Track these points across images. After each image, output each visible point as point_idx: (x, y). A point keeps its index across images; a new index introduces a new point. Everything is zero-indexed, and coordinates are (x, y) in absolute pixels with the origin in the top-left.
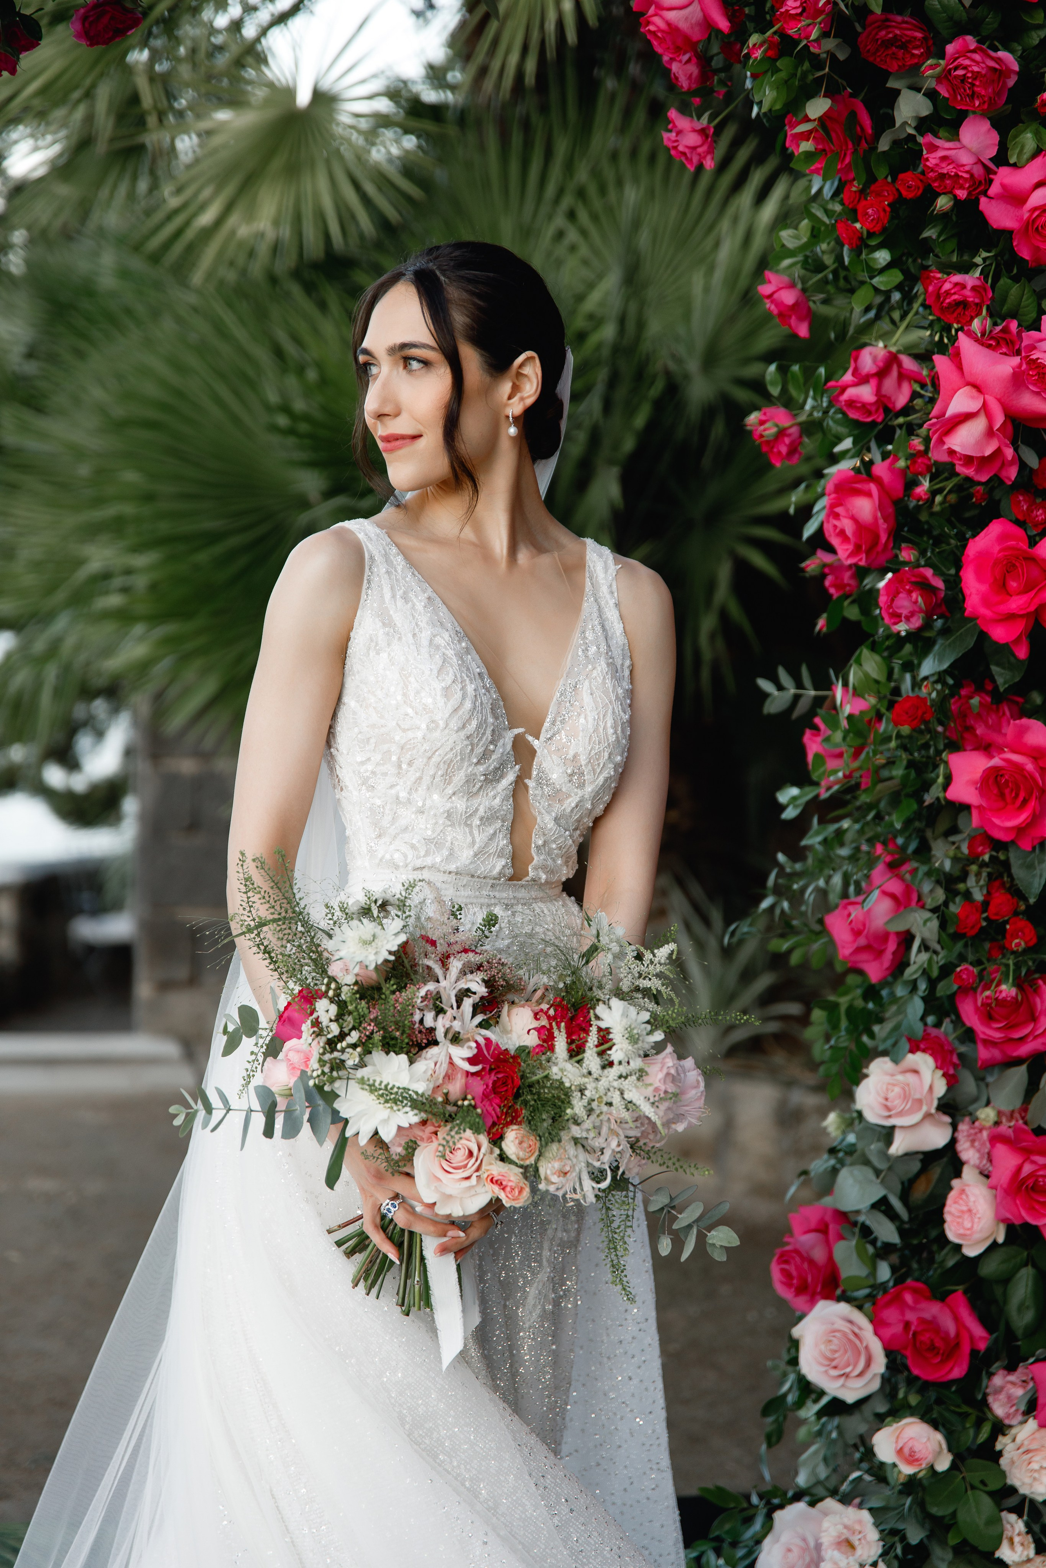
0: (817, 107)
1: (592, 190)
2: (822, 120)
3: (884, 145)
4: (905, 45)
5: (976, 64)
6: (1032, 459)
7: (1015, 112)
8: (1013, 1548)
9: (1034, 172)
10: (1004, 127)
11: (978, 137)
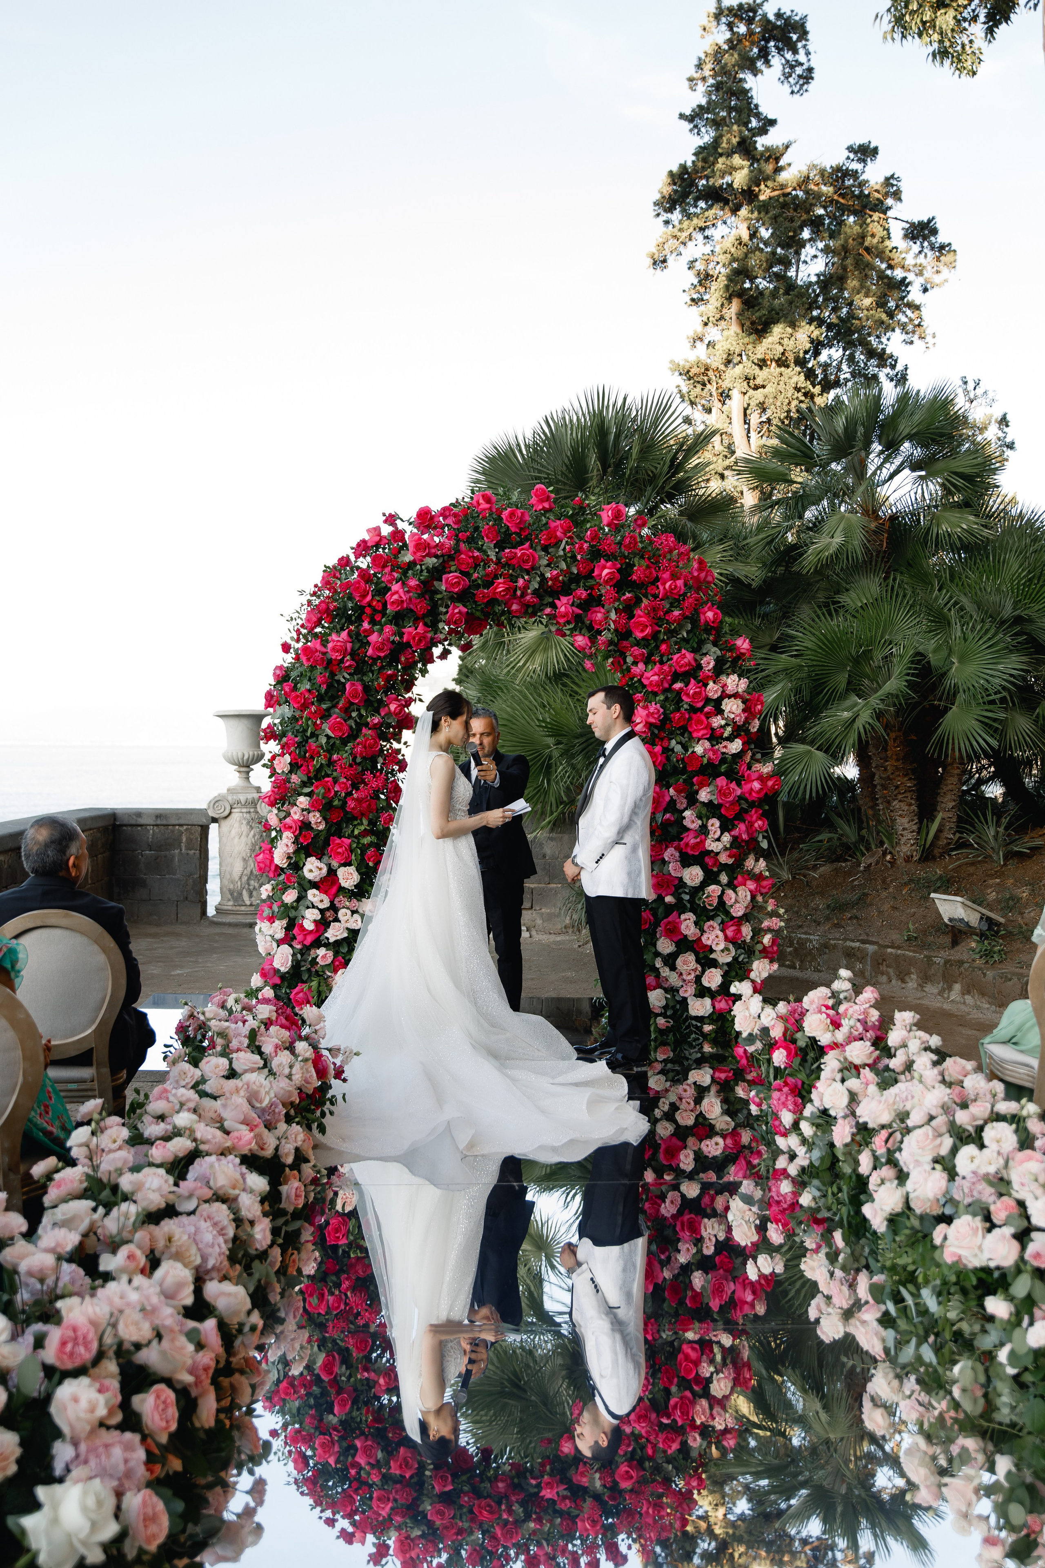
0: (610, 660)
2: (612, 662)
3: (624, 667)
4: (627, 647)
6: (656, 732)
7: (647, 661)
8: (658, 963)
9: (651, 673)
10: (646, 664)
11: (641, 666)
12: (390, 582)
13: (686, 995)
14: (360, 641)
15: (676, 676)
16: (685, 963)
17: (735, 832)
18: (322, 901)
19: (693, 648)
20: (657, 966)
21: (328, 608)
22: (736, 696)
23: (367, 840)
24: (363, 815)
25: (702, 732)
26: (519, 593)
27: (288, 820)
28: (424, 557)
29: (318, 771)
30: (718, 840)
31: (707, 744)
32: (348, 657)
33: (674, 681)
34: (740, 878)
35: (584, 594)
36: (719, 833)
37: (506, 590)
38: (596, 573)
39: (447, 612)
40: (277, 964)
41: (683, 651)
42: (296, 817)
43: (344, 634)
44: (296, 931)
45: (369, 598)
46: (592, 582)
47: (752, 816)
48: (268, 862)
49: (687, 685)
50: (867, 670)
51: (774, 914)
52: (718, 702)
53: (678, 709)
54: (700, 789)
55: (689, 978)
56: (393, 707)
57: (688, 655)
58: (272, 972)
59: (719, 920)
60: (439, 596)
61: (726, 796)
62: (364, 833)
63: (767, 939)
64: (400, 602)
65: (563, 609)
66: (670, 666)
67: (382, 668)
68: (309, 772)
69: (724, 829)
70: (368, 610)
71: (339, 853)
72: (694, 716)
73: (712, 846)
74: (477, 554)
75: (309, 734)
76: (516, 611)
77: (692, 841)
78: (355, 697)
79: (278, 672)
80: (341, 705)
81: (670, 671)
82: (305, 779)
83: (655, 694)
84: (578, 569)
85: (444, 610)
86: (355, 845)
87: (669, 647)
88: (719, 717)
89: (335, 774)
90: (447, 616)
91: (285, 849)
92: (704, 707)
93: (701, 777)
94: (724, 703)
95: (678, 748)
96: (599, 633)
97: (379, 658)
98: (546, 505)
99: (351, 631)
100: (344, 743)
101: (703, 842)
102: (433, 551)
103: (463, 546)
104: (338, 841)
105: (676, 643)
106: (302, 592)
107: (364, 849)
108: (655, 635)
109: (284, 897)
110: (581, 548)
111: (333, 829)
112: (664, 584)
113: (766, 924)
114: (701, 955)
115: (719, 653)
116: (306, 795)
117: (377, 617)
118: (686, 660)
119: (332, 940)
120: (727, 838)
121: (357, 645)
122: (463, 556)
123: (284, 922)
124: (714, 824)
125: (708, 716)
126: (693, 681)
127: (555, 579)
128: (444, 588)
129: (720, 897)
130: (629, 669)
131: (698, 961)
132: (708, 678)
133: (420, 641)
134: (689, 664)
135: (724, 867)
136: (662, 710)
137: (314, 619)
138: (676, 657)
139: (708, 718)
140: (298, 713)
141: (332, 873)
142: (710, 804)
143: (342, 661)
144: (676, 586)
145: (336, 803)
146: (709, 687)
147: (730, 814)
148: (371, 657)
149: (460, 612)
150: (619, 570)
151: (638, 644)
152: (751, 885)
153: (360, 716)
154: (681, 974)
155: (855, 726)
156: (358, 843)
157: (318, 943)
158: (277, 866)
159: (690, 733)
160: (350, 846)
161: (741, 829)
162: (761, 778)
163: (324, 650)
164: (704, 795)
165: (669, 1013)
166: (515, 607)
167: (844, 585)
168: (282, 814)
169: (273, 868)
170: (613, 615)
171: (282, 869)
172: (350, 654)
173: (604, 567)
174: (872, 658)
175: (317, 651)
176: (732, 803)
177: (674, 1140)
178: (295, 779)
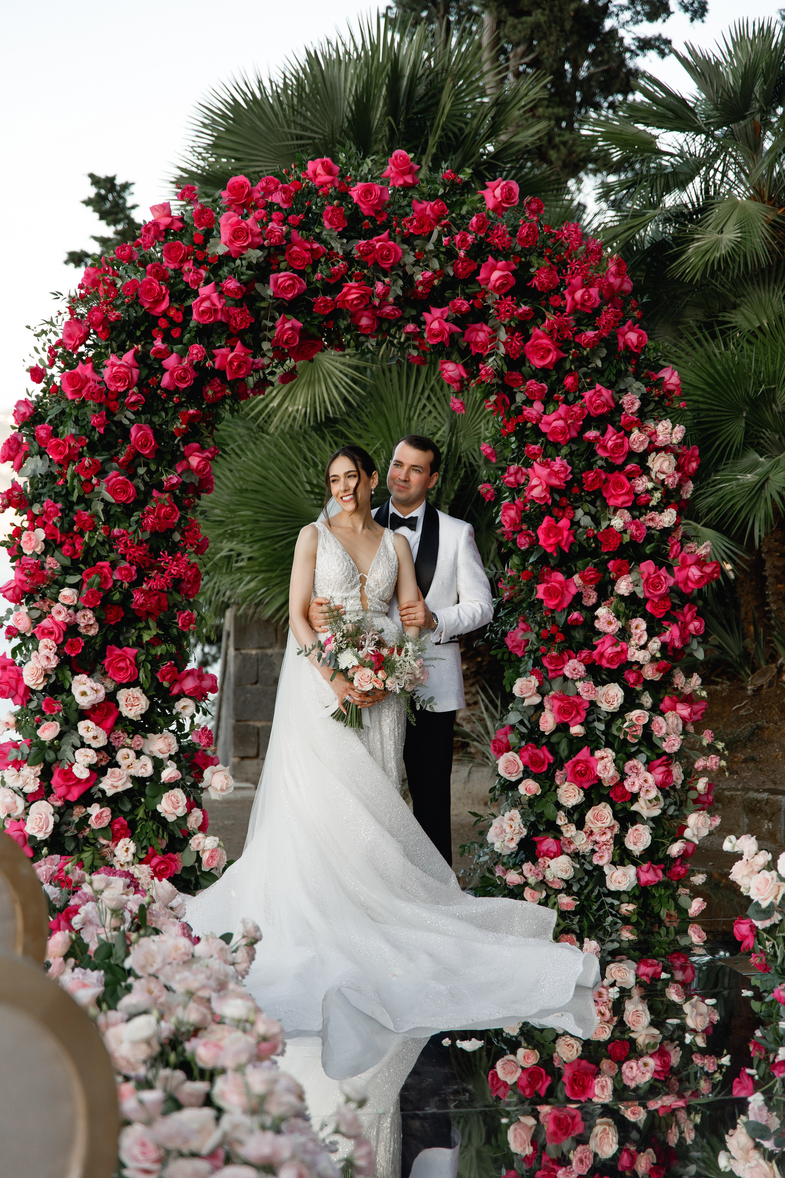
0: (493, 398)
1: (437, 388)
2: (495, 401)
3: (513, 408)
4: (517, 380)
5: (535, 388)
6: (557, 498)
7: (548, 399)
8: (561, 820)
9: (553, 416)
10: (545, 404)
11: (538, 407)
12: (196, 282)
13: (601, 863)
14: (150, 367)
15: (589, 422)
16: (597, 818)
17: (666, 637)
18: (95, 738)
19: (609, 381)
20: (559, 822)
21: (106, 319)
22: (666, 449)
23: (159, 650)
24: (149, 614)
25: (621, 499)
26: (377, 301)
27: (46, 623)
28: (245, 248)
29: (89, 550)
30: (644, 647)
31: (627, 515)
32: (135, 389)
33: (586, 427)
34: (667, 701)
35: (465, 307)
36: (645, 637)
37: (361, 297)
38: (482, 275)
39: (273, 328)
40: (30, 829)
41: (598, 387)
42: (59, 618)
43: (128, 357)
44: (56, 780)
45: (165, 305)
46: (473, 289)
47: (685, 616)
48: (13, 683)
49: (603, 433)
50: (768, 416)
51: (711, 749)
52: (643, 457)
53: (590, 467)
54: (618, 577)
55: (604, 838)
56: (194, 461)
57: (604, 391)
58: (21, 840)
59: (643, 757)
60: (263, 304)
61: (655, 588)
62: (156, 641)
63: (702, 784)
64: (212, 311)
65: (435, 325)
66: (582, 408)
67: (180, 405)
68: (75, 552)
69: (651, 633)
70: (163, 323)
71: (121, 669)
72: (613, 477)
73: (637, 655)
74: (316, 246)
75: (74, 498)
76: (367, 327)
77: (609, 650)
78: (144, 446)
79: (23, 409)
80: (122, 458)
81: (582, 414)
82: (67, 562)
83: (557, 446)
84: (455, 271)
85: (270, 324)
86: (143, 658)
87: (578, 380)
88: (645, 478)
89: (113, 556)
90: (275, 333)
91: (44, 663)
92: (625, 464)
93: (619, 561)
94: (650, 459)
95: (586, 521)
96: (480, 359)
97: (177, 390)
98: (409, 179)
99: (137, 351)
100: (128, 512)
101: (624, 652)
102: (257, 240)
103: (298, 235)
104: (118, 652)
105: (585, 375)
106: (57, 295)
107: (156, 661)
108: (558, 364)
109: (39, 732)
110: (464, 240)
111: (110, 636)
112: (572, 293)
113: (700, 764)
114: (618, 807)
115: (644, 390)
116: (71, 586)
117: (175, 333)
118: (602, 398)
119: (110, 793)
120: (655, 645)
121: (145, 372)
122: (295, 248)
123: (38, 769)
124: (639, 625)
125: (631, 477)
126: (610, 428)
127: (427, 282)
128: (270, 292)
129: (647, 727)
130: (519, 411)
131: (615, 816)
132: (633, 424)
133: (239, 367)
134: (605, 404)
135: (650, 686)
136: (570, 468)
137: (78, 334)
138: (588, 394)
139: (630, 479)
140: (55, 470)
141: (111, 698)
142: (631, 599)
143: (124, 394)
144: (590, 296)
145: (117, 597)
146: (633, 437)
147: (659, 614)
148: (166, 390)
149: (292, 328)
150: (514, 272)
151: (534, 375)
152: (684, 710)
153: (149, 472)
154: (591, 833)
155: (766, 493)
156: (148, 654)
157: (87, 799)
158: (27, 688)
159: (604, 500)
160: (136, 657)
161: (672, 633)
162: (700, 563)
163: (98, 378)
164: (623, 587)
165: (575, 889)
166: (364, 321)
167: (733, 299)
168: (36, 614)
169: (21, 691)
170: (503, 335)
171: (34, 692)
172: (137, 385)
173: (494, 268)
174: (774, 401)
175: (87, 380)
176: (662, 597)
177: (584, 1063)
178: (52, 563)
